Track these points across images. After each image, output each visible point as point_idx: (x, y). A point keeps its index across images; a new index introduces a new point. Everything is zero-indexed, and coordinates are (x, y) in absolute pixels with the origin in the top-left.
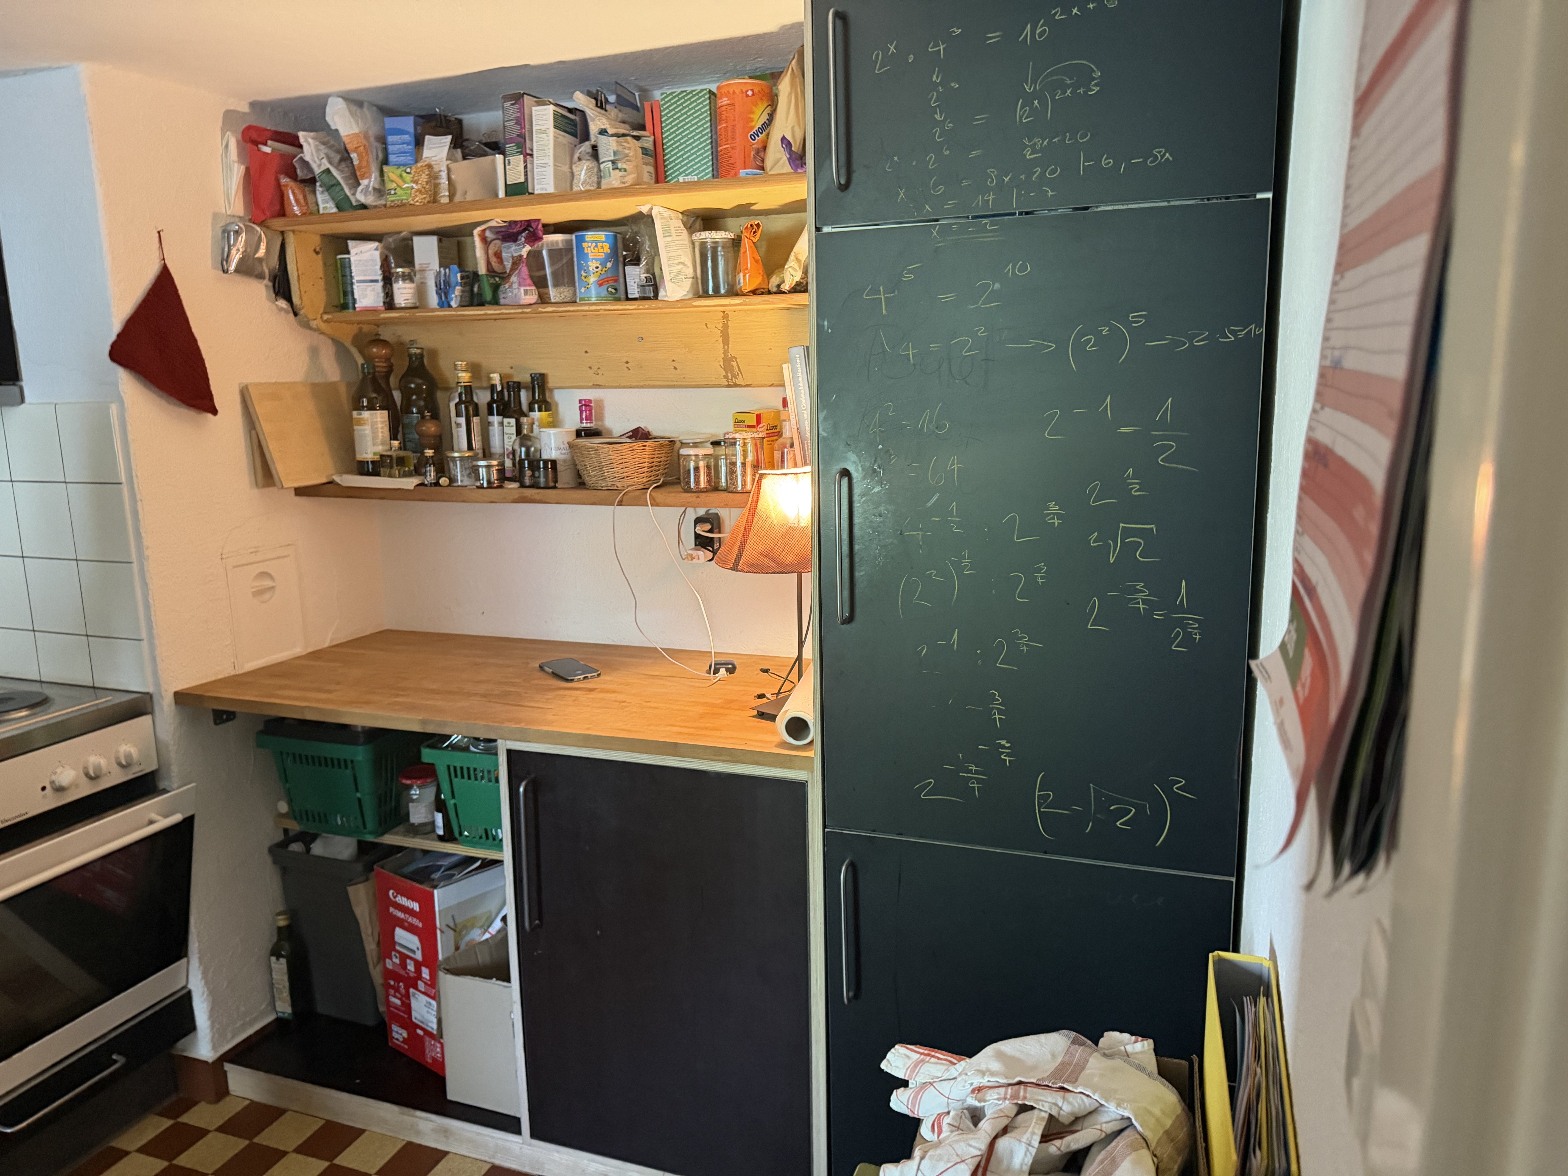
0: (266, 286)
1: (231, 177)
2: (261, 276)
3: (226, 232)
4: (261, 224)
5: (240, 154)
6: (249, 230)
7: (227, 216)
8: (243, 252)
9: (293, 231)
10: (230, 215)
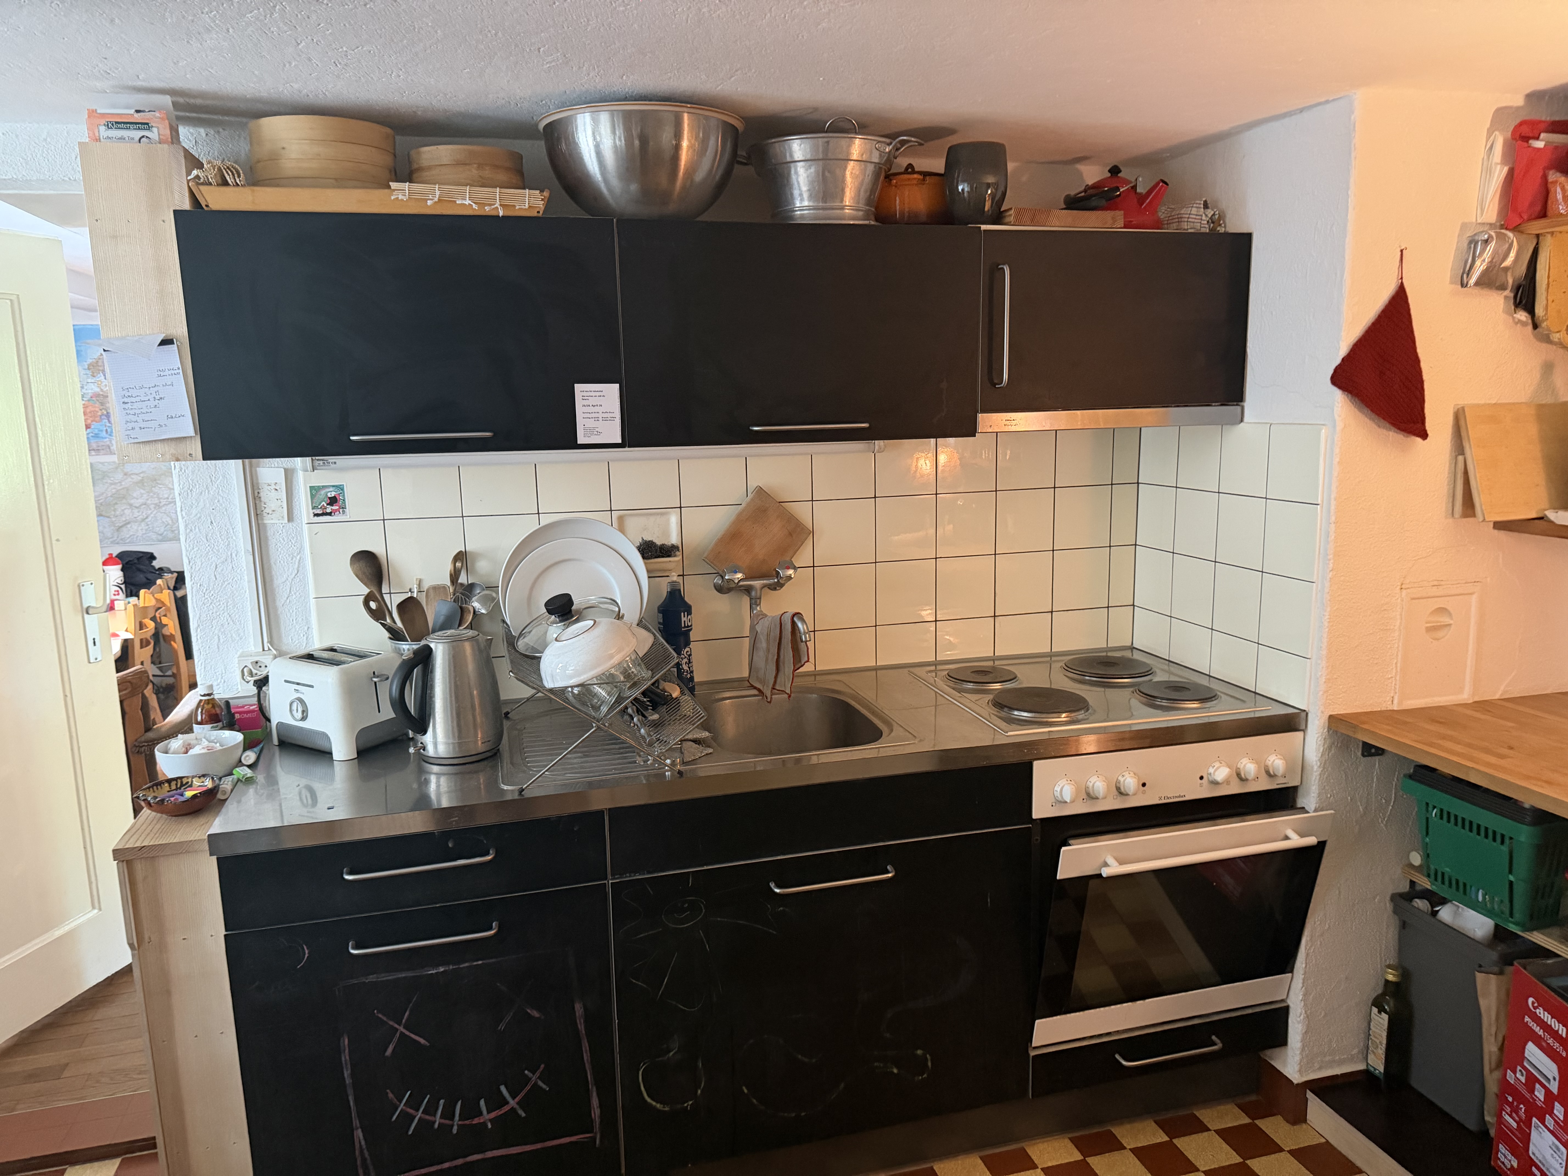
0: (1506, 297)
1: (1489, 181)
2: (1502, 288)
3: (1473, 242)
4: (1515, 229)
5: (1505, 155)
6: (1501, 237)
7: (1477, 224)
8: (1488, 263)
9: (1552, 233)
10: (1479, 224)
